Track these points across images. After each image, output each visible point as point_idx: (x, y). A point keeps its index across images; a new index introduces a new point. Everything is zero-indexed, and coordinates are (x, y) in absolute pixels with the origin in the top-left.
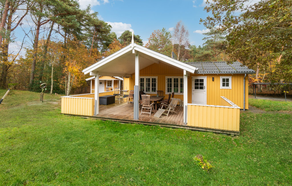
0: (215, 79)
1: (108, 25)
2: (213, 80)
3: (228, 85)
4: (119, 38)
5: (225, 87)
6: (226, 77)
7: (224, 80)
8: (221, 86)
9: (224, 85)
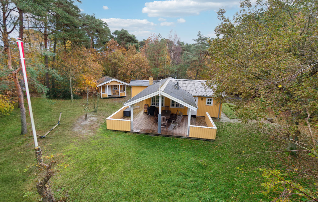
0: (203, 99)
1: (104, 23)
2: (202, 100)
3: (210, 103)
4: (113, 33)
5: (209, 105)
6: (210, 99)
7: (208, 100)
8: (206, 104)
9: (208, 103)
